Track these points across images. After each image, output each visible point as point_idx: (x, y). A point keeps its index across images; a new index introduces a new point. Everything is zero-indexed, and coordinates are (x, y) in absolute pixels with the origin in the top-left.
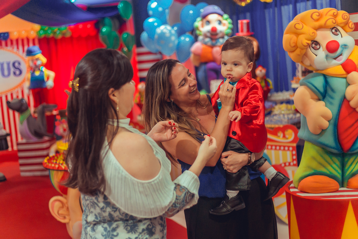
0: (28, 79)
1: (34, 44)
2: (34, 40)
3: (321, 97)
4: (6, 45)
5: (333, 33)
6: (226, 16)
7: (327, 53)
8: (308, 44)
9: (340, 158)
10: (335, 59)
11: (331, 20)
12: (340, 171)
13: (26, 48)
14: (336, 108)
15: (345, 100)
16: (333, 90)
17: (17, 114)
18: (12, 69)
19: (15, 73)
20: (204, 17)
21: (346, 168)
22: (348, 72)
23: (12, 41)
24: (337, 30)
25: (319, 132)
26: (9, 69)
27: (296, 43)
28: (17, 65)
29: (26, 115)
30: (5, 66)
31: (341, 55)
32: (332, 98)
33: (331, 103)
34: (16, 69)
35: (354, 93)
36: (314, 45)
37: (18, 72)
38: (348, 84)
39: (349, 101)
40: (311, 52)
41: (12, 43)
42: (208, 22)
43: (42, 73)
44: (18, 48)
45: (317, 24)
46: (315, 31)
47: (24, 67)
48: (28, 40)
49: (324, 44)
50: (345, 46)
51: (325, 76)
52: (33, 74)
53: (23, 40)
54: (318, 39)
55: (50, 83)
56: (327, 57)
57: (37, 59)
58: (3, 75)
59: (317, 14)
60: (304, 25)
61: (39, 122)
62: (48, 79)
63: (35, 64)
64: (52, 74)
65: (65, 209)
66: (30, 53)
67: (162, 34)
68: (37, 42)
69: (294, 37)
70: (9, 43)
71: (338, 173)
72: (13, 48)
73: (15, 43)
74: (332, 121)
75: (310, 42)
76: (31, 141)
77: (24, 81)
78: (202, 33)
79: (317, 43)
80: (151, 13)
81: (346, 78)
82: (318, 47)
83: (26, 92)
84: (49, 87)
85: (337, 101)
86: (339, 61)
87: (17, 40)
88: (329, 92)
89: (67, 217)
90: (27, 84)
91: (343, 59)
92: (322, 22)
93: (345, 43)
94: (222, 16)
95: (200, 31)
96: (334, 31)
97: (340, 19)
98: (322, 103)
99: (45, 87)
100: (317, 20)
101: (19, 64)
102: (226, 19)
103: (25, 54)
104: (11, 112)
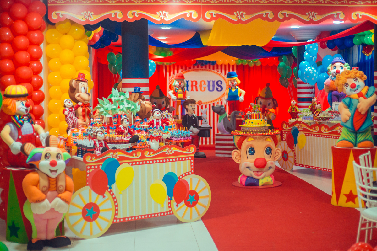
0: (226, 94)
1: (233, 70)
2: (233, 66)
3: (348, 107)
4: (214, 69)
5: (355, 80)
6: (346, 64)
7: (351, 88)
8: (343, 84)
9: (355, 134)
10: (355, 91)
11: (353, 75)
12: (354, 140)
13: (227, 72)
14: (353, 112)
15: (357, 109)
16: (353, 105)
17: (219, 115)
18: (216, 86)
19: (217, 89)
20: (333, 63)
21: (357, 139)
22: (359, 97)
23: (217, 66)
24: (357, 79)
25: (345, 121)
26: (214, 86)
27: (338, 83)
28: (219, 83)
29: (223, 116)
30: (211, 83)
31: (357, 90)
32: (352, 108)
33: (351, 110)
34: (219, 86)
35: (360, 106)
36: (346, 85)
37: (220, 89)
38: (359, 102)
39: (358, 109)
40: (344, 87)
41: (217, 68)
42: (335, 67)
43: (237, 90)
44: (221, 72)
45: (347, 76)
46: (346, 79)
47: (224, 85)
48: (229, 65)
49: (350, 84)
50: (359, 86)
51: (350, 98)
52: (230, 91)
53: (225, 66)
54: (347, 82)
55: (241, 98)
56: (351, 90)
57: (234, 80)
58: (209, 90)
59: (348, 72)
60: (342, 76)
61: (231, 122)
62: (240, 95)
63: (233, 84)
64: (244, 92)
65: (239, 156)
66: (230, 76)
67: (309, 72)
68: (235, 68)
69: (337, 81)
70: (215, 67)
71: (353, 140)
72: (218, 71)
73: (219, 67)
74: (351, 117)
75: (344, 83)
76: (225, 134)
77: (223, 95)
78: (331, 73)
79: (347, 84)
80: (305, 58)
81: (358, 99)
82: (348, 86)
83: (225, 102)
84: (240, 100)
85: (353, 109)
86: (356, 92)
87: (221, 66)
88: (351, 105)
89: (239, 160)
90: (226, 97)
91: (358, 91)
92: (349, 75)
93: (359, 85)
94: (344, 64)
95: (330, 72)
96: (355, 79)
97: (358, 75)
98: (348, 109)
99: (238, 100)
100: (347, 75)
101: (221, 82)
102: (347, 66)
103: (226, 76)
104: (216, 114)
